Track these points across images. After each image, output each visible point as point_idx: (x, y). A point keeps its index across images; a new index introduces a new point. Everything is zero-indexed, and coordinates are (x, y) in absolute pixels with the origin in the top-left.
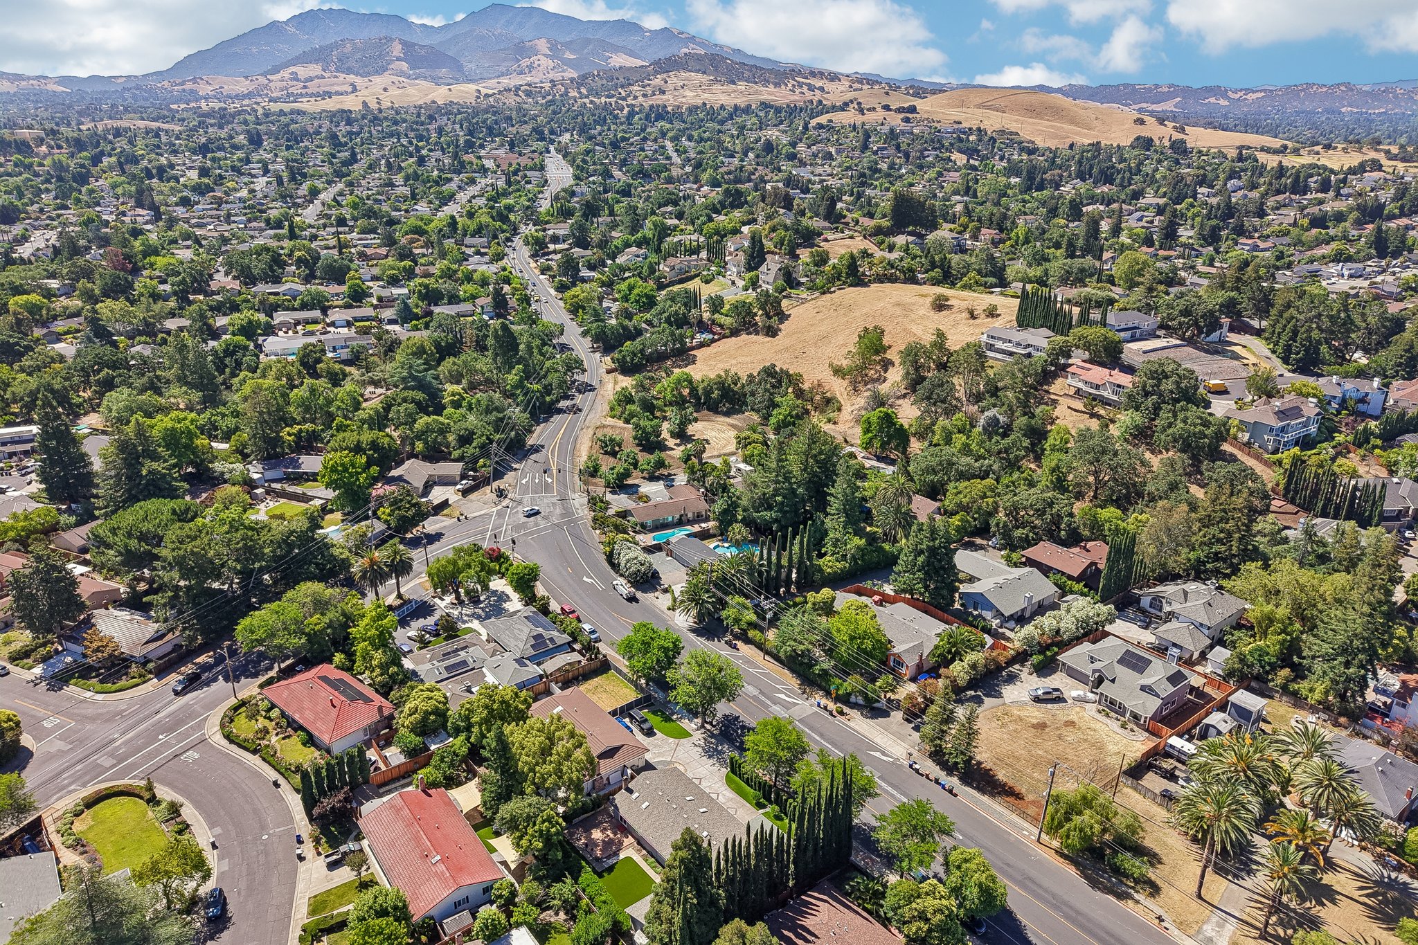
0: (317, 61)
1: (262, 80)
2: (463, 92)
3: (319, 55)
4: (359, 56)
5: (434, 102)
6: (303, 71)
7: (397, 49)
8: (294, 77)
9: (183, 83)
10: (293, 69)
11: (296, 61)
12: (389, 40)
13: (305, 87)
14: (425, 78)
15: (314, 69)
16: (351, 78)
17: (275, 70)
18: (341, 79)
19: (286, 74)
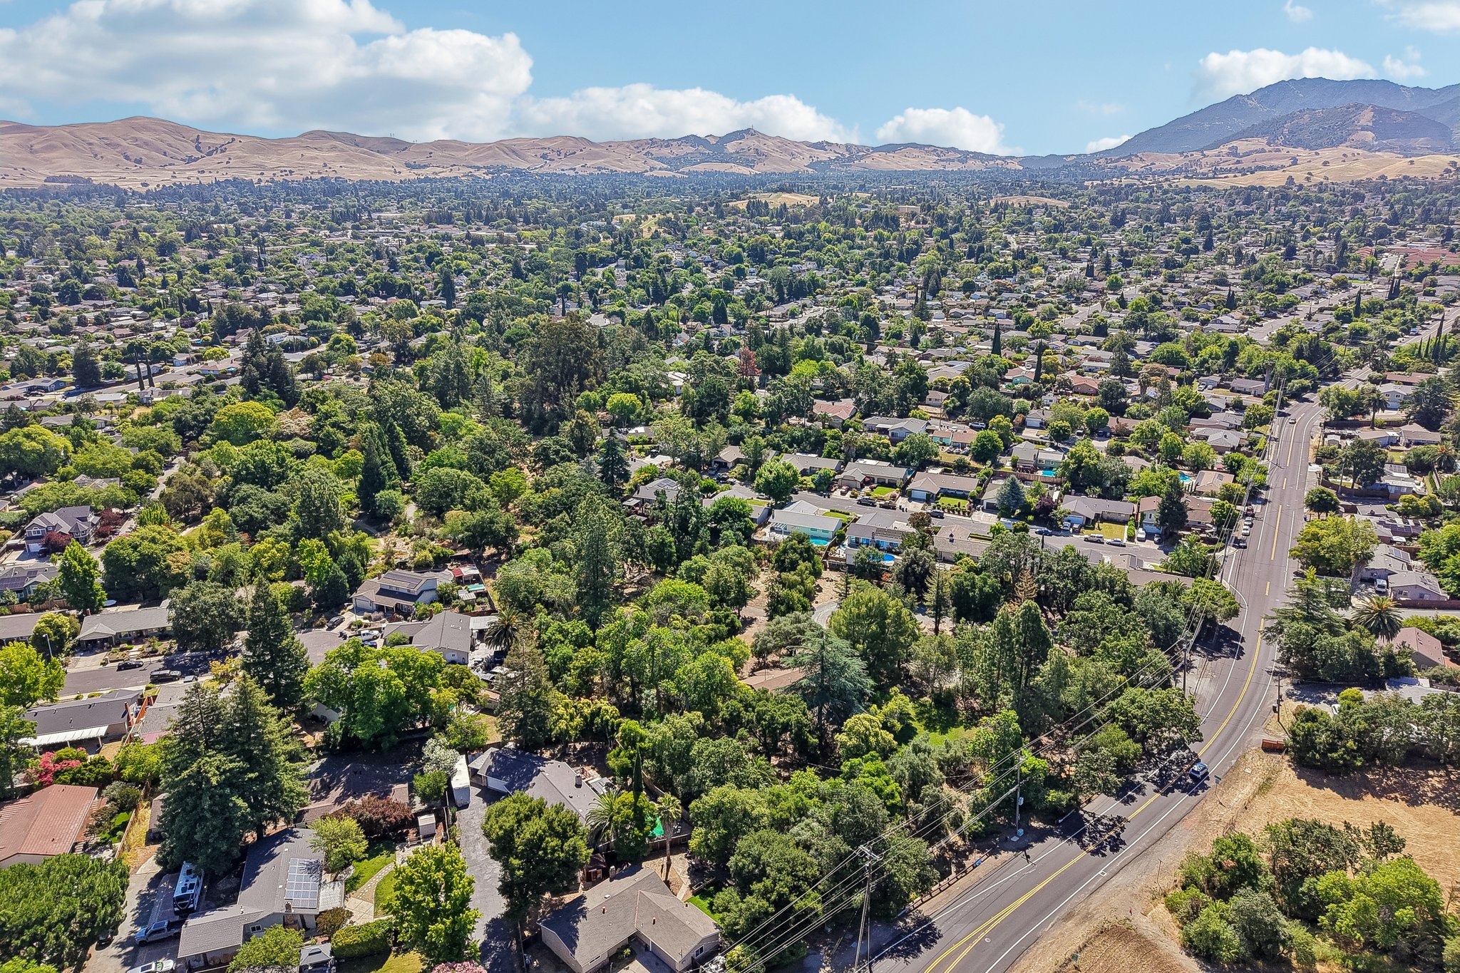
0: (1264, 134)
1: (1197, 155)
2: (1430, 164)
3: (1269, 130)
4: (1316, 127)
5: (1383, 177)
6: (1242, 146)
7: (1366, 117)
8: (1233, 152)
9: (1117, 161)
10: (1234, 144)
11: (1242, 135)
12: (1359, 107)
13: (1238, 162)
14: (1392, 149)
15: (1260, 143)
16: (1293, 152)
17: (1216, 145)
18: (1284, 152)
19: (1224, 149)
